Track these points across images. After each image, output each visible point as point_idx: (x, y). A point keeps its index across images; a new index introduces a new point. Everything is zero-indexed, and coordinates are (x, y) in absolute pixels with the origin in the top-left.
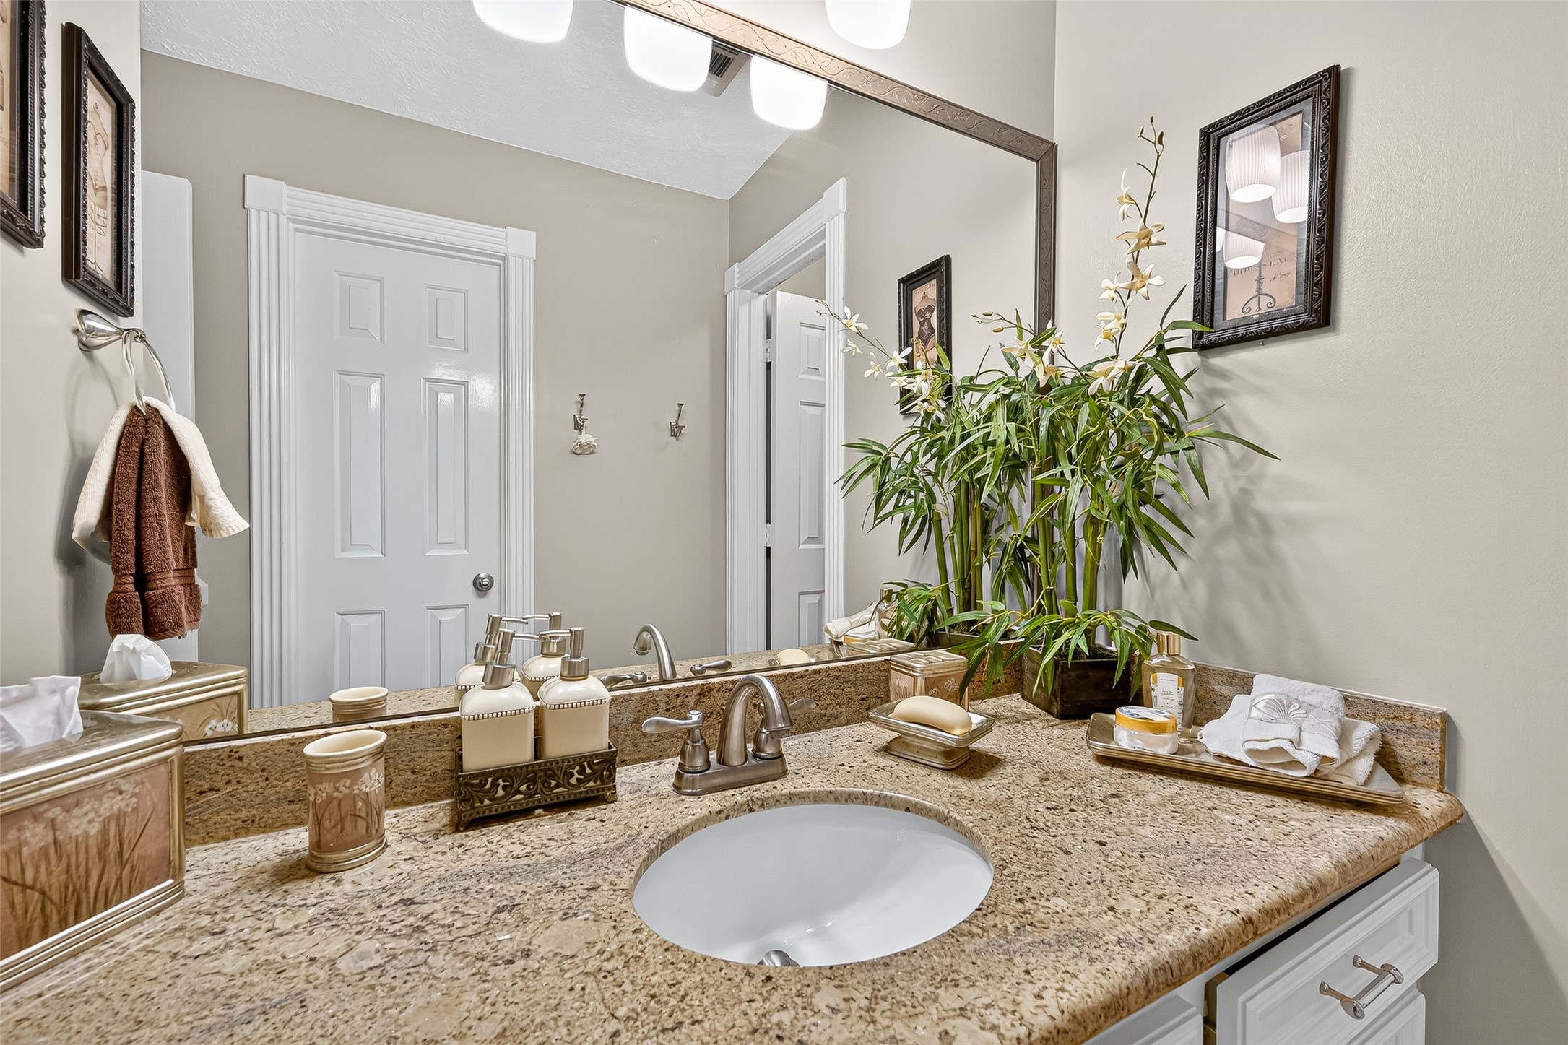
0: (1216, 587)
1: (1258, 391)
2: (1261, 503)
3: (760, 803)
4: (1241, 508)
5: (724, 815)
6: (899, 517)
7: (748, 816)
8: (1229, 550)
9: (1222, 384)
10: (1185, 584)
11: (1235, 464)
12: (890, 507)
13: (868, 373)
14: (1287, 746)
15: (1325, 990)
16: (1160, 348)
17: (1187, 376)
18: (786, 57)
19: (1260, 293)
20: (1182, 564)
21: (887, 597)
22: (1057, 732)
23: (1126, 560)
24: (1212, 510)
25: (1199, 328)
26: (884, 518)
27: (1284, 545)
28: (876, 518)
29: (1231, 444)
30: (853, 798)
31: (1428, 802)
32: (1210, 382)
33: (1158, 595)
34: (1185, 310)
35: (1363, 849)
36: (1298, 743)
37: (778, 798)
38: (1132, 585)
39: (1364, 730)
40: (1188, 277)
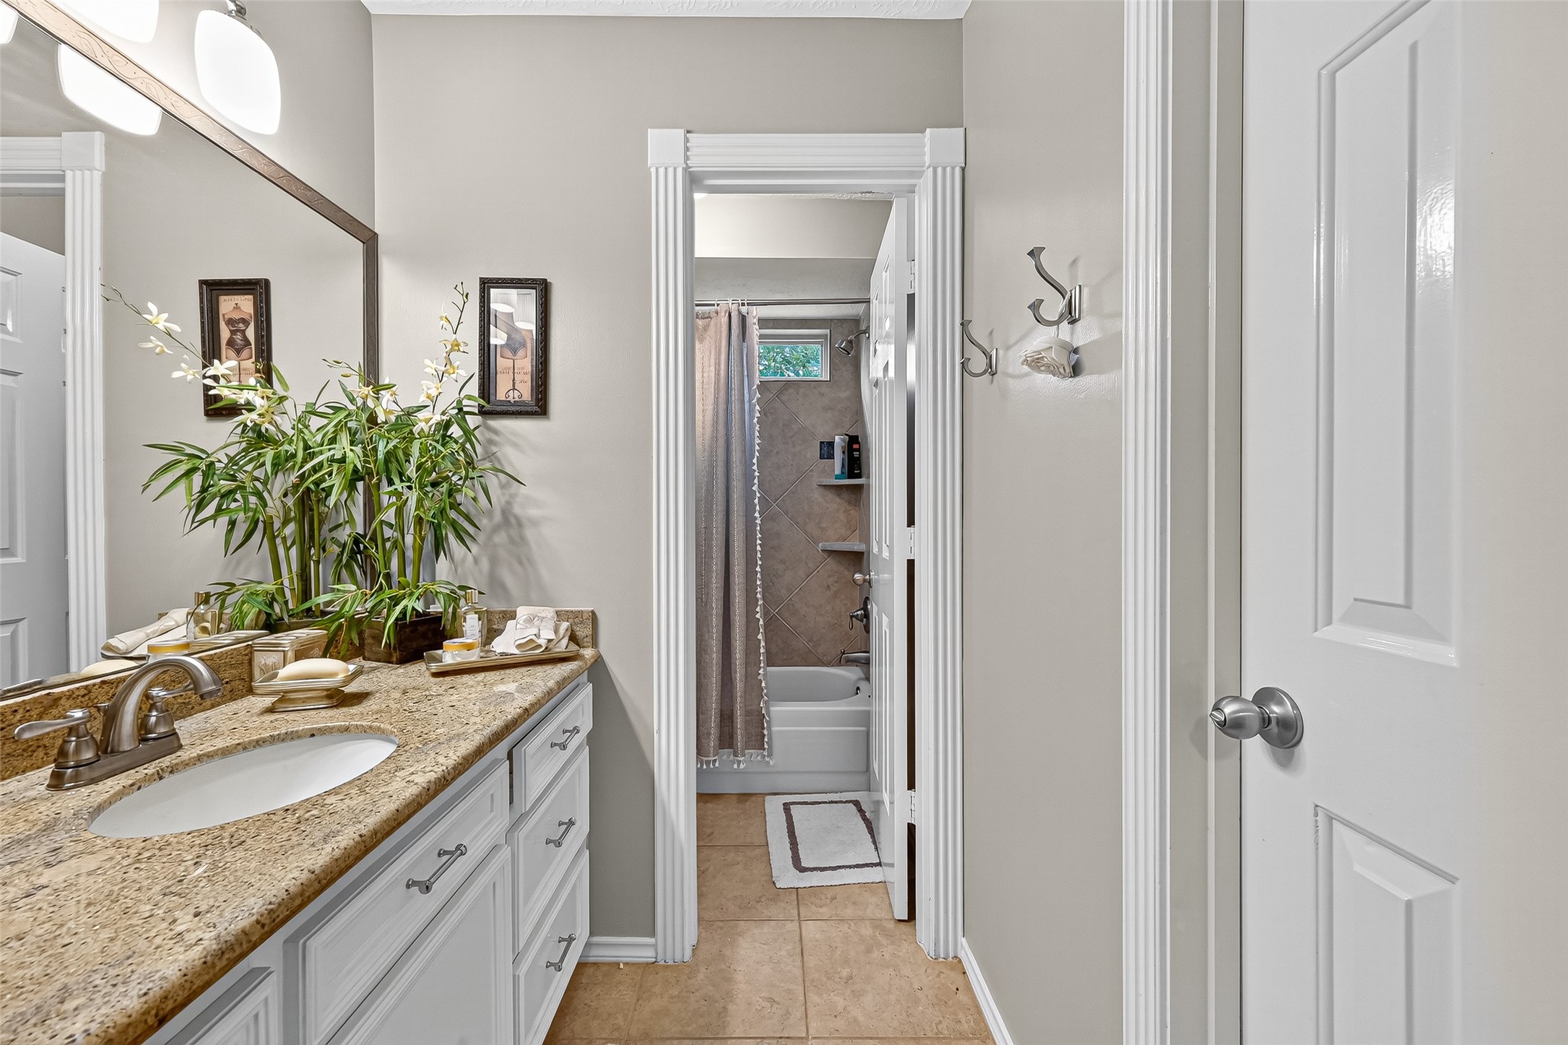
0: (494, 561)
1: (515, 445)
2: (517, 510)
3: (170, 770)
4: (506, 513)
5: (136, 787)
6: (223, 521)
7: (158, 785)
8: (500, 538)
9: (495, 438)
10: (476, 561)
11: (503, 487)
12: (210, 510)
13: (176, 374)
14: (534, 637)
15: (553, 745)
16: (460, 410)
17: (476, 428)
18: (136, 84)
19: (514, 389)
20: (474, 548)
21: (205, 598)
22: (401, 670)
23: (439, 545)
24: (490, 514)
25: (482, 402)
26: (203, 522)
27: (529, 534)
28: (193, 522)
29: (501, 476)
30: (261, 742)
31: (588, 653)
32: (489, 435)
33: (459, 570)
34: (473, 388)
35: (565, 674)
36: (538, 636)
37: (187, 762)
38: (443, 565)
39: (565, 625)
40: (475, 369)
